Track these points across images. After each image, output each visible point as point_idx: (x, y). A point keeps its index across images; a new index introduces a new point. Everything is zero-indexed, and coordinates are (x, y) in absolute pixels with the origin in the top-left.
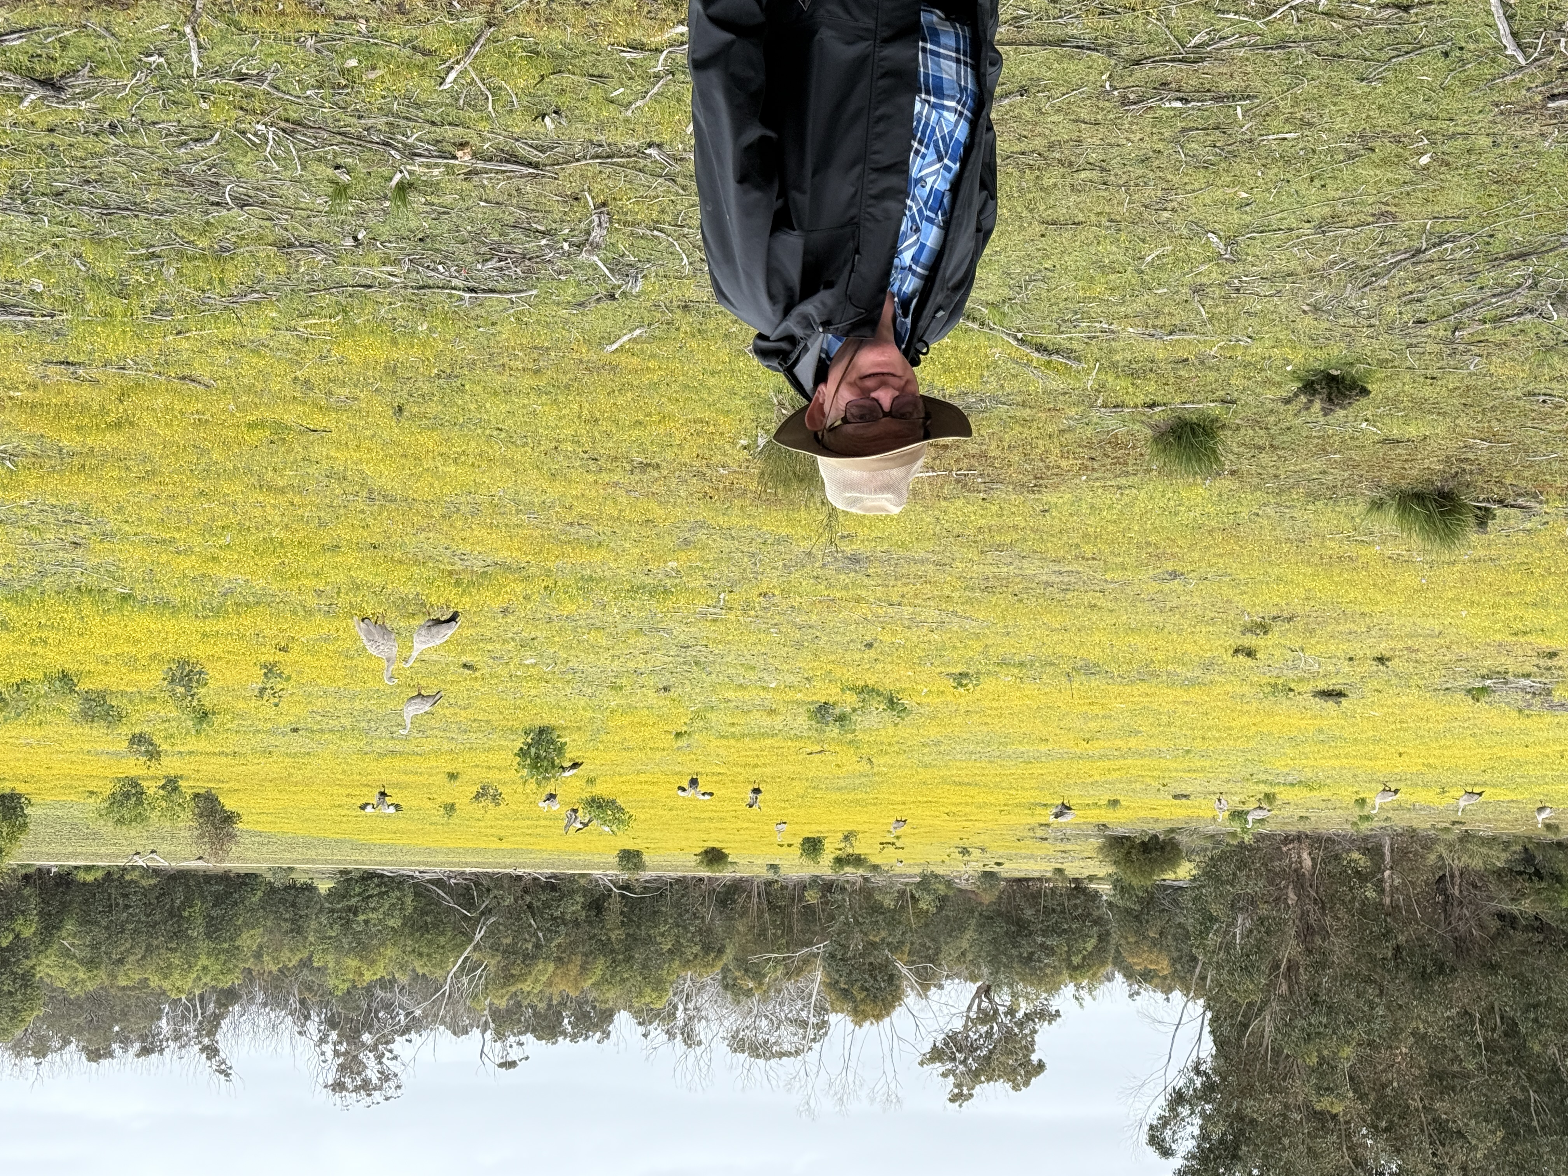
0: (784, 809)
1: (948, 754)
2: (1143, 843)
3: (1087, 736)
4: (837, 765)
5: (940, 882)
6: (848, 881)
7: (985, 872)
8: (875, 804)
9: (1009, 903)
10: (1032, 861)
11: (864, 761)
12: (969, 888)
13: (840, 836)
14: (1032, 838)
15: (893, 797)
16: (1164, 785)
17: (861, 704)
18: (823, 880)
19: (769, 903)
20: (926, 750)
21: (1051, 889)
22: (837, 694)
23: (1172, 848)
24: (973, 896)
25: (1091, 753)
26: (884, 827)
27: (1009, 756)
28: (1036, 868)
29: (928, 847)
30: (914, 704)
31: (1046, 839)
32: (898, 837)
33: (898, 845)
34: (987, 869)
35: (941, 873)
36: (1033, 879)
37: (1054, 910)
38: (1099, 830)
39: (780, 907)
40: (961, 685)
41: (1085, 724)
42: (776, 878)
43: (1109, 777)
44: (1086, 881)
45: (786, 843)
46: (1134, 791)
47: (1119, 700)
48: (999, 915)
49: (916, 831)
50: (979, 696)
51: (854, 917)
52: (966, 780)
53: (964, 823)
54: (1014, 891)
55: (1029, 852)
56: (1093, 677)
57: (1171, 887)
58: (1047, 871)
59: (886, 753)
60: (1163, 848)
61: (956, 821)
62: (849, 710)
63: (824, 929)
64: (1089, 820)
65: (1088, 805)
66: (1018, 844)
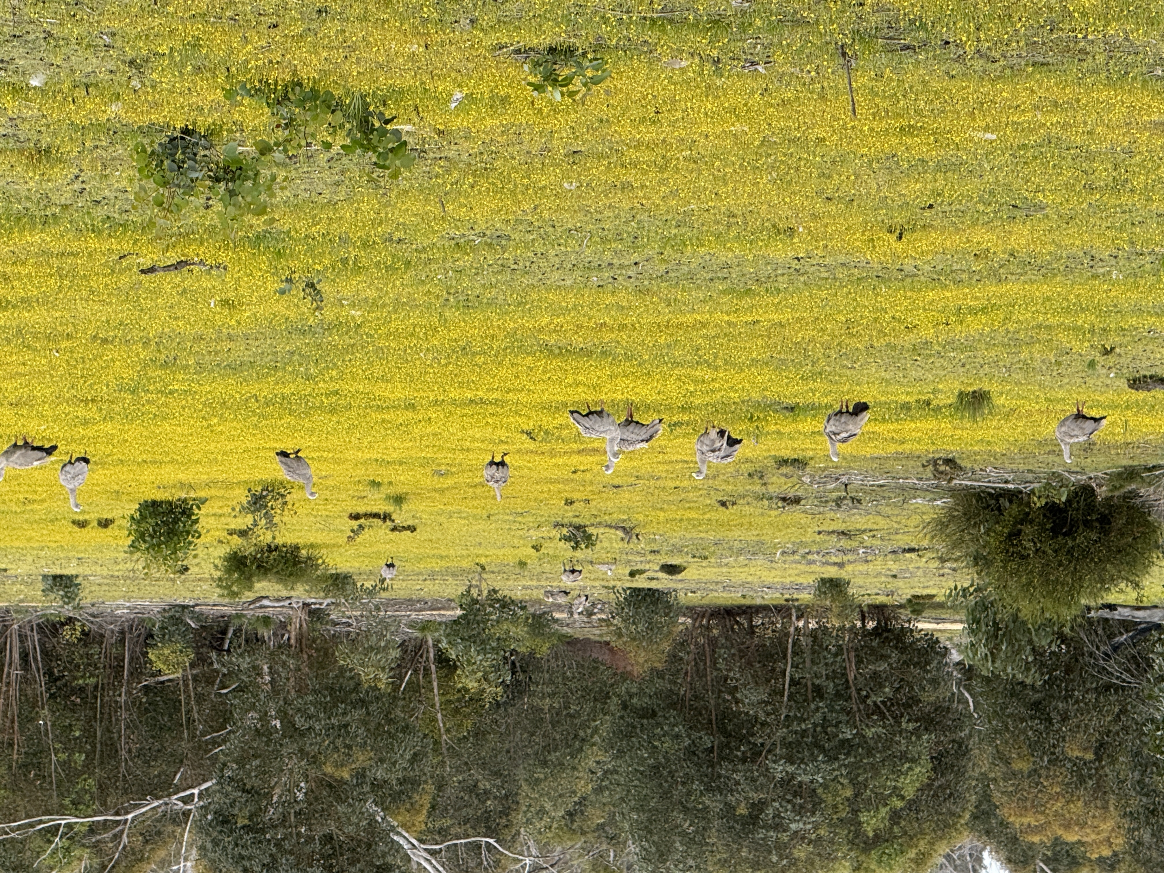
0: (85, 423)
1: (526, 272)
2: (1052, 508)
3: (899, 219)
4: (226, 303)
5: (515, 620)
6: (266, 620)
7: (636, 591)
8: (333, 411)
9: (701, 675)
10: (760, 560)
11: (298, 291)
12: (594, 634)
13: (242, 497)
14: (761, 498)
15: (382, 390)
16: (1107, 352)
17: (281, 134)
18: (198, 617)
19: (53, 679)
20: (465, 261)
21: (813, 634)
22: (216, 107)
23: (1130, 522)
24: (607, 657)
25: (909, 268)
26: (361, 472)
27: (691, 277)
28: (771, 577)
29: (482, 525)
30: (427, 132)
31: (797, 501)
32: (399, 500)
33: (399, 520)
34: (640, 582)
35: (518, 594)
36: (765, 608)
37: (819, 692)
38: (938, 474)
39: (82, 689)
40: (552, 79)
41: (893, 185)
42: (68, 611)
43: (959, 332)
44: (905, 614)
45: (93, 517)
46: (1026, 367)
47: (980, 122)
48: (673, 705)
49: (449, 482)
50: (604, 112)
51: (283, 715)
52: (578, 341)
53: (575, 459)
54: (713, 642)
55: (751, 536)
56: (909, 59)
57: (1126, 625)
58: (799, 588)
59: (358, 269)
60: (1105, 521)
61: (553, 454)
62: (249, 149)
63: (203, 748)
64: (907, 447)
65: (906, 407)
66: (723, 514)
